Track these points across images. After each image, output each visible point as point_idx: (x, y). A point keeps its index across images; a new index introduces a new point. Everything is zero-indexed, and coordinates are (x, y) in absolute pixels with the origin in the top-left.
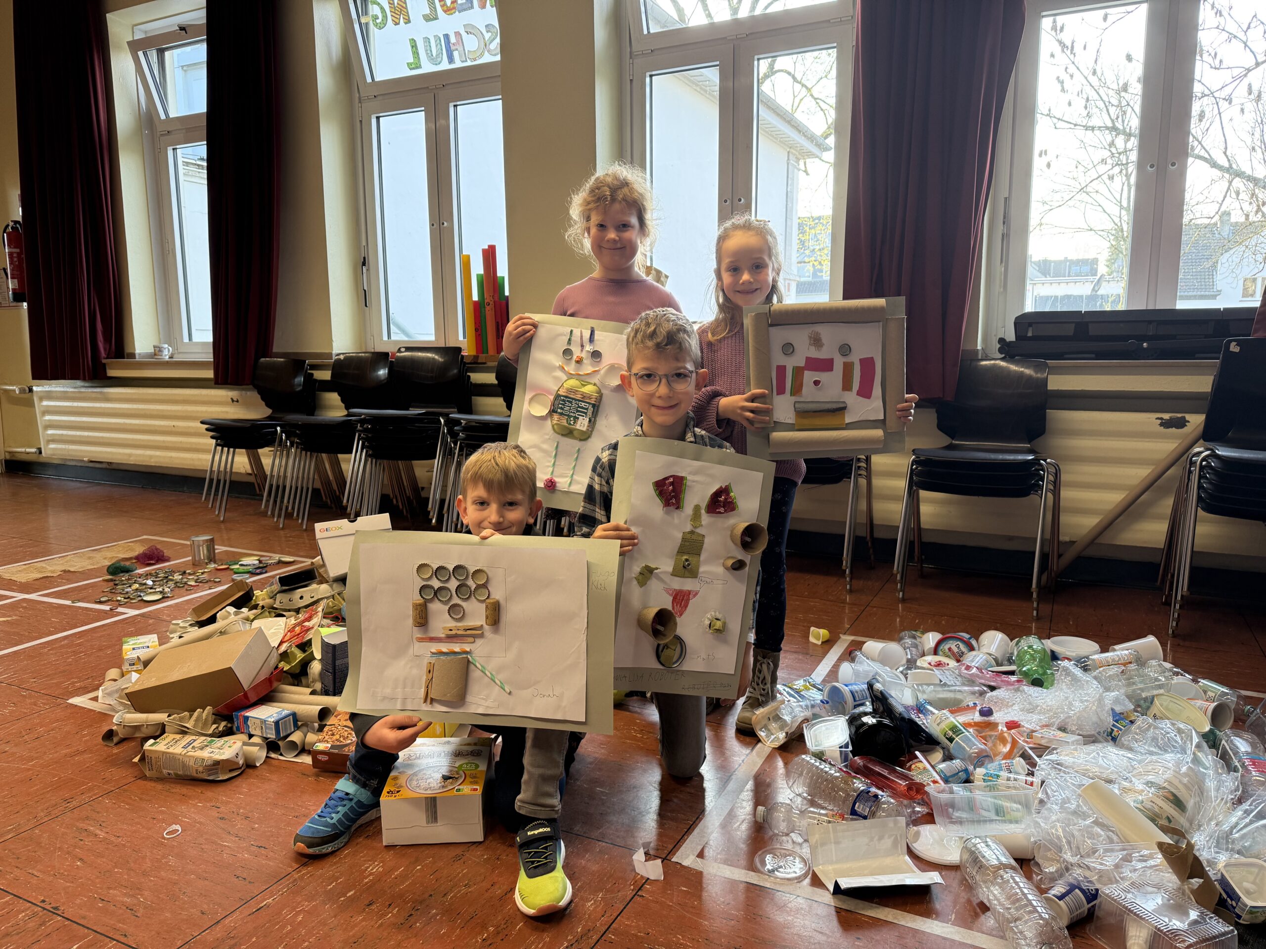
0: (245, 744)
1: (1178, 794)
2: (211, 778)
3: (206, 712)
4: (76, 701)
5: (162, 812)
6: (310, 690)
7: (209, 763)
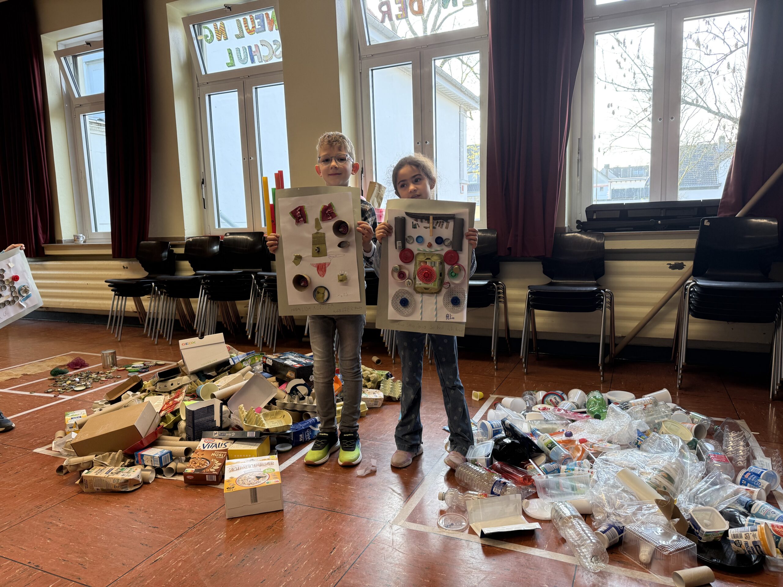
0: (142, 470)
1: (670, 474)
2: (123, 490)
3: (118, 453)
4: (38, 450)
5: (95, 511)
6: (179, 438)
7: (122, 481)
